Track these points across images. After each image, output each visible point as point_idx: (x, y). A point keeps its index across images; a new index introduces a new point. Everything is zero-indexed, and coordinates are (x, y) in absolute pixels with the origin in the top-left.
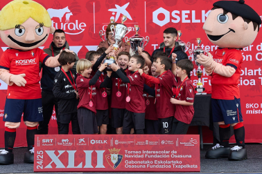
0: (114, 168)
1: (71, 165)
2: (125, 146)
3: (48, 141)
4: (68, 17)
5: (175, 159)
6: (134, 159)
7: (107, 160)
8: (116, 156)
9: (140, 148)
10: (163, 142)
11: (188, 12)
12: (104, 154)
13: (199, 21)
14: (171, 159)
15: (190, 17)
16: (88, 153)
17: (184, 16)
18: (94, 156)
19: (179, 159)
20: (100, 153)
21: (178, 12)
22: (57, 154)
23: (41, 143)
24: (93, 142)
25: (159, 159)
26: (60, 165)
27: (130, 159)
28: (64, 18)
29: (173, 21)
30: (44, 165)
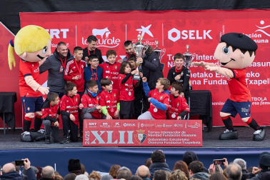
0: (140, 144)
1: (110, 142)
2: (149, 128)
3: (93, 124)
4: (107, 35)
5: (184, 138)
6: (155, 138)
7: (135, 138)
8: (142, 135)
9: (159, 130)
10: (175, 125)
11: (194, 31)
12: (133, 134)
13: (201, 38)
14: (181, 137)
15: (195, 35)
16: (122, 133)
17: (191, 34)
18: (126, 135)
19: (187, 138)
20: (130, 133)
21: (186, 31)
22: (99, 133)
23: (88, 125)
24: (125, 125)
25: (173, 138)
26: (101, 142)
27: (151, 138)
28: (105, 35)
29: (183, 38)
30: (90, 141)
